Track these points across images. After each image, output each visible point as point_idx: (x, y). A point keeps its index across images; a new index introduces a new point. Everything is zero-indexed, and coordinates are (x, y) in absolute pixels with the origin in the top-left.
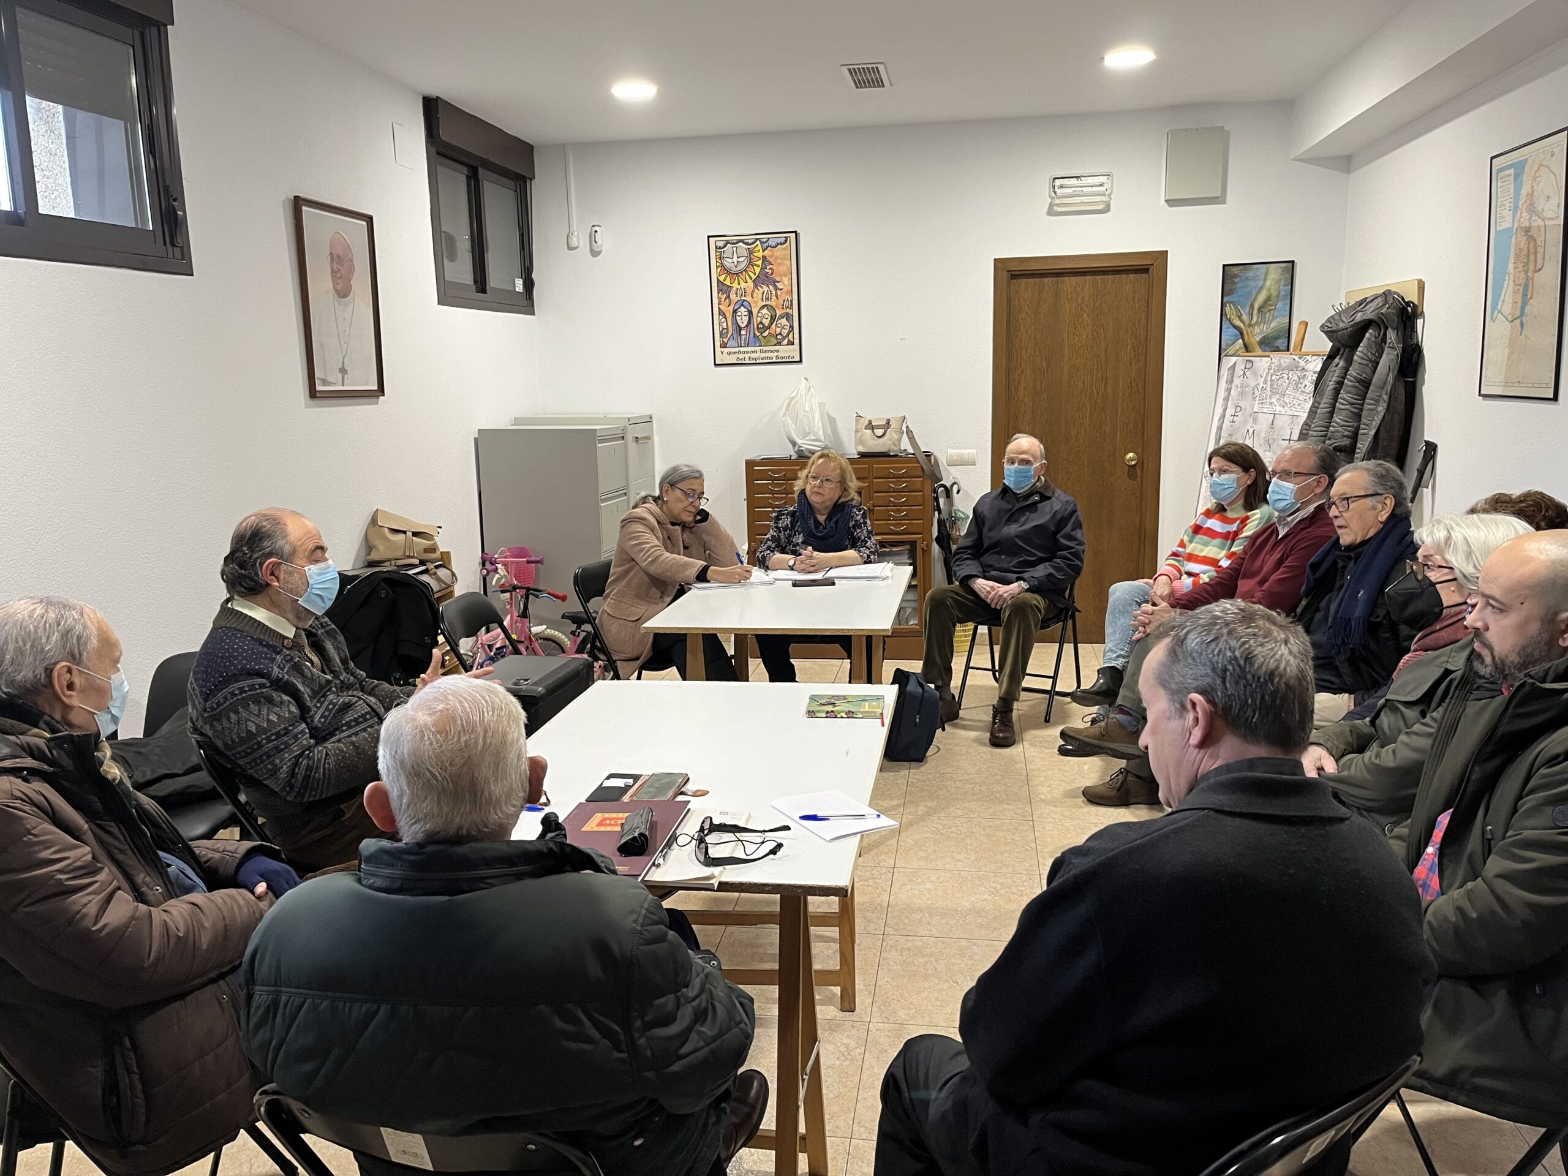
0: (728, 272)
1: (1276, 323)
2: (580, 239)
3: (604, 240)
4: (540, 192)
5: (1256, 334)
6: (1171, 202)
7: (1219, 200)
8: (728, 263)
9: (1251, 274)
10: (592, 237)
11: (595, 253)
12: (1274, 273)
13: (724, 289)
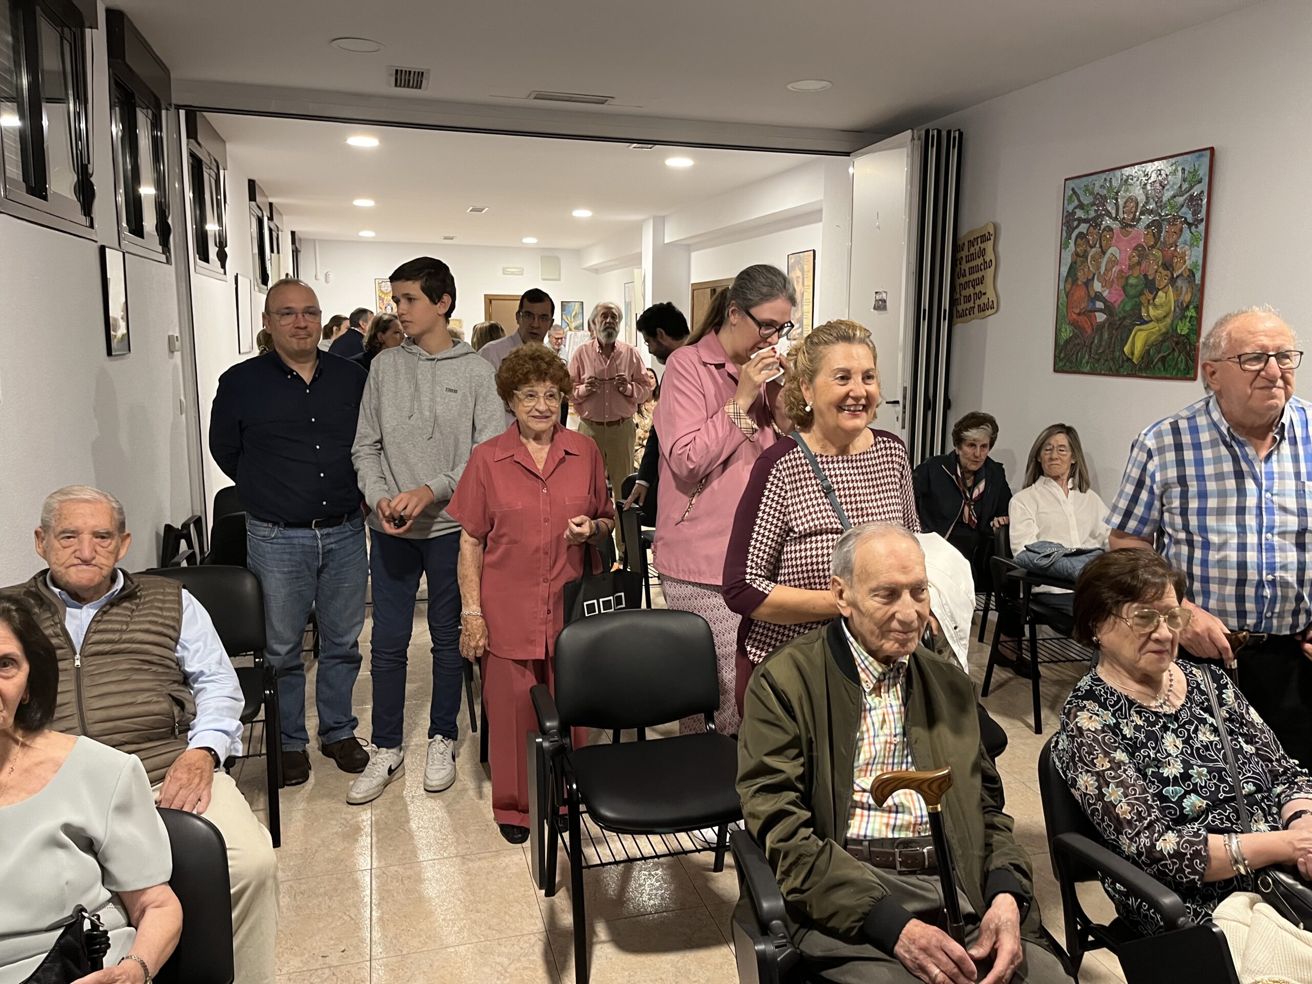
0: (383, 292)
1: (579, 322)
2: (321, 277)
3: (332, 277)
4: (301, 257)
5: (573, 325)
6: (544, 279)
7: (559, 280)
8: (383, 289)
9: (570, 304)
10: (326, 275)
11: (327, 282)
12: (577, 305)
13: (381, 299)
